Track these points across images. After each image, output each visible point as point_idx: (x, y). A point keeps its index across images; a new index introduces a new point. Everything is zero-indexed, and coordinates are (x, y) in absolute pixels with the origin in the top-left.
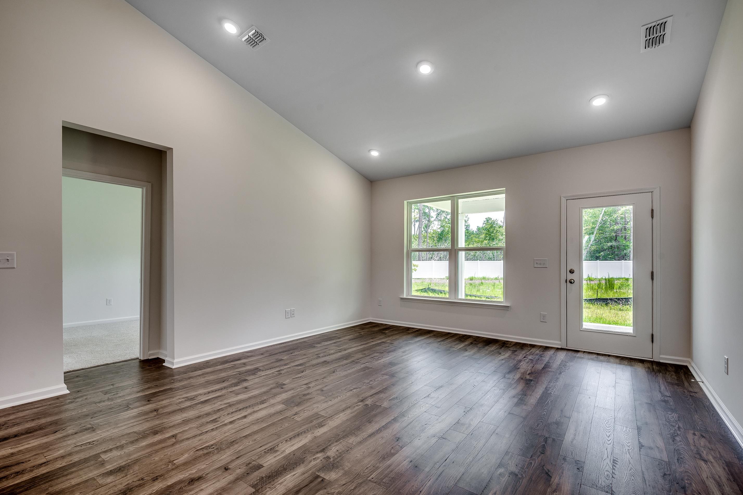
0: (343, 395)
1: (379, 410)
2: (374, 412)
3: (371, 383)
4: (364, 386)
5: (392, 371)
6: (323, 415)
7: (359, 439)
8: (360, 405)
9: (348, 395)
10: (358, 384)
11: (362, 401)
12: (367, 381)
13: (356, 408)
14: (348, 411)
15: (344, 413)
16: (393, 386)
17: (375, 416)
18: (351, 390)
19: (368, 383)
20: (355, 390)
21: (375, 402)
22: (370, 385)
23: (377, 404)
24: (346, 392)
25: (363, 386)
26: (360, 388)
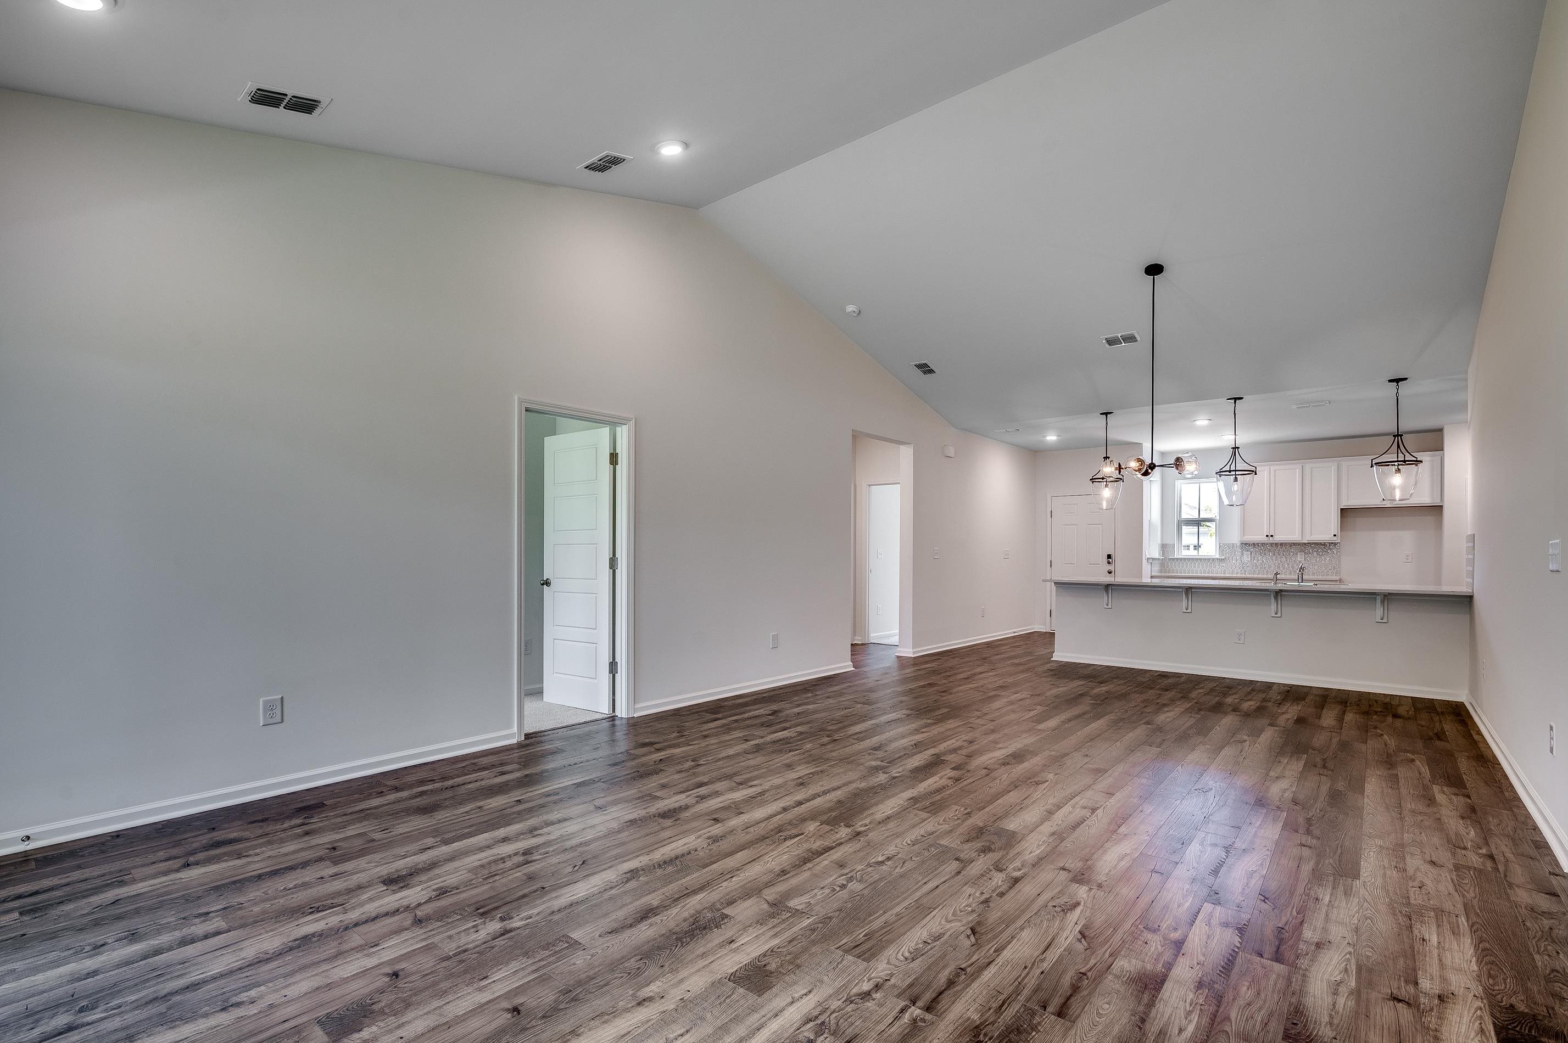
0: (901, 846)
1: (825, 817)
2: (834, 814)
3: (842, 880)
4: (859, 871)
5: (771, 933)
6: (921, 812)
7: (854, 785)
8: (861, 826)
9: (893, 848)
10: (877, 877)
11: (858, 834)
12: (855, 886)
13: (867, 821)
14: (879, 816)
15: (886, 814)
16: (785, 869)
17: (831, 810)
18: (889, 859)
19: (850, 879)
20: (880, 859)
21: (831, 830)
22: (846, 874)
23: (828, 828)
24: (898, 853)
25: (863, 870)
26: (869, 865)
